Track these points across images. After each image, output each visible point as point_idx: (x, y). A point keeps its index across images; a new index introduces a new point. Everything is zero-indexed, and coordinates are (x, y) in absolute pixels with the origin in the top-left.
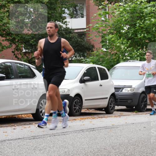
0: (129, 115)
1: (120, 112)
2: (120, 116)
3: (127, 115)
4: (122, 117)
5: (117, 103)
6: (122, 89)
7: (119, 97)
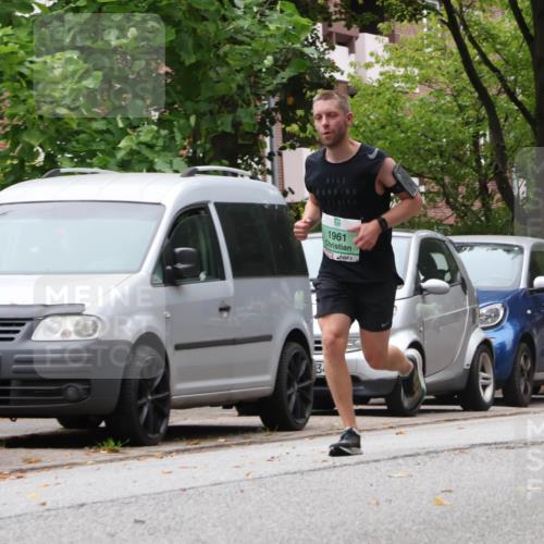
0: (71, 465)
1: (23, 453)
2: (22, 471)
3: (62, 466)
4: (30, 475)
5: (7, 402)
6: (28, 324)
7: (16, 372)
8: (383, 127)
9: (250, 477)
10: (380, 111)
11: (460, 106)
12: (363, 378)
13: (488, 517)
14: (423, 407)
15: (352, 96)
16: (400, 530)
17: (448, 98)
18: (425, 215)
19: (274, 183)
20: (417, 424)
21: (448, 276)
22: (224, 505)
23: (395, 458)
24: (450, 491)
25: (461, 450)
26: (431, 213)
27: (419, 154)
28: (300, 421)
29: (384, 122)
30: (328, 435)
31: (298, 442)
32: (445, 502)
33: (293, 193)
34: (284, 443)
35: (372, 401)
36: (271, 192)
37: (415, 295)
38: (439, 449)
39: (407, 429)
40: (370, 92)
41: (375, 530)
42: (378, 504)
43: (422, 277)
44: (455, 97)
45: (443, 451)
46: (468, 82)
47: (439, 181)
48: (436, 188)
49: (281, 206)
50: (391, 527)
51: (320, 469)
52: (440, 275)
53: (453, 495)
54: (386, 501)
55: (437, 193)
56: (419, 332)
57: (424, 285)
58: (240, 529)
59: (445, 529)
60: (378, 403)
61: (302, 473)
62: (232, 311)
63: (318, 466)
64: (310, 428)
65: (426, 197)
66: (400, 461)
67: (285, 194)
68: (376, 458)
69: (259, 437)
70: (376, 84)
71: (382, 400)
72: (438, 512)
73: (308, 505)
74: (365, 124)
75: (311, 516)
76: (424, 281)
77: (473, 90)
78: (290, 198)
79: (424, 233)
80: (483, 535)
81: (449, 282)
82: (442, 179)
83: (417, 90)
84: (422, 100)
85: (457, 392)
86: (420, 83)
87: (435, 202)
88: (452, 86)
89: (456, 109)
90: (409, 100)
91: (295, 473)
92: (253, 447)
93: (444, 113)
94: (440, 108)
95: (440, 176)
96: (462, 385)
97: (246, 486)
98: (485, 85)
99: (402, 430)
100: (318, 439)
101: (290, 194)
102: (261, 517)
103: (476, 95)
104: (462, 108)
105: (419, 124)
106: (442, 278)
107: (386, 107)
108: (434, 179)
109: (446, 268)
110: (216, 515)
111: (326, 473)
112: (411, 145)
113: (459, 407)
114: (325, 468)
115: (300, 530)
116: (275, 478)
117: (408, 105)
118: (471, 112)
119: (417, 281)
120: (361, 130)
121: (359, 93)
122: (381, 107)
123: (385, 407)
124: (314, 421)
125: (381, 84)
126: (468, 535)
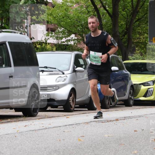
8: (63, 18)
9: (18, 132)
10: (62, 12)
11: (88, 11)
12: (56, 100)
13: (95, 145)
14: (75, 109)
15: (53, 7)
16: (67, 149)
17: (84, 9)
18: (77, 47)
19: (28, 36)
20: (73, 115)
21: (84, 67)
22: (9, 141)
23: (66, 126)
24: (83, 136)
25: (87, 123)
26: (79, 46)
27: (75, 27)
28: (35, 114)
29: (64, 16)
30: (44, 118)
31: (34, 120)
32: (82, 140)
33: (34, 39)
34: (30, 121)
35: (59, 107)
36: (27, 38)
37: (73, 72)
38: (80, 123)
39: (70, 116)
40: (59, 6)
41: (59, 149)
42: (60, 140)
43: (75, 67)
44: (87, 8)
45: (81, 124)
46: (91, 3)
47: (82, 36)
48: (80, 38)
49: (30, 43)
50: (64, 148)
51: (41, 129)
52: (81, 66)
53: (84, 138)
54: (63, 140)
55: (81, 40)
56: (74, 85)
57: (76, 69)
58: (15, 149)
59: (81, 149)
60: (61, 108)
61: (35, 130)
62: (13, 77)
63: (41, 128)
64: (39, 116)
65: (77, 41)
66: (67, 127)
67: (31, 39)
68: (60, 126)
69: (22, 119)
70: (61, 4)
71: (62, 107)
72: (79, 143)
73: (37, 141)
74: (58, 16)
75: (38, 144)
76: (76, 68)
77: (92, 6)
78: (33, 41)
79: (76, 52)
80: (94, 151)
81: (84, 68)
82: (82, 35)
83: (74, 6)
84: (76, 9)
85: (86, 104)
86: (75, 3)
87: (80, 42)
88: (85, 5)
89: (87, 12)
90: (72, 9)
91: (33, 131)
92: (19, 122)
93: (83, 13)
94: (82, 11)
95: (81, 34)
96: (88, 102)
97: (17, 135)
98: (96, 4)
99: (68, 116)
100: (41, 120)
101: (33, 39)
102: (21, 145)
103: (93, 7)
104: (89, 12)
105: (75, 17)
106: (82, 67)
107: (64, 11)
108: (80, 35)
109: (83, 64)
110: (7, 144)
111: (43, 130)
112: (72, 24)
113: (87, 109)
114: (43, 129)
115: (34, 149)
116: (27, 132)
117: (71, 10)
118: (92, 13)
119: (74, 68)
120: (56, 18)
121: (56, 6)
122: (63, 11)
123: (63, 109)
124: (40, 114)
125: (63, 3)
126: (89, 151)
